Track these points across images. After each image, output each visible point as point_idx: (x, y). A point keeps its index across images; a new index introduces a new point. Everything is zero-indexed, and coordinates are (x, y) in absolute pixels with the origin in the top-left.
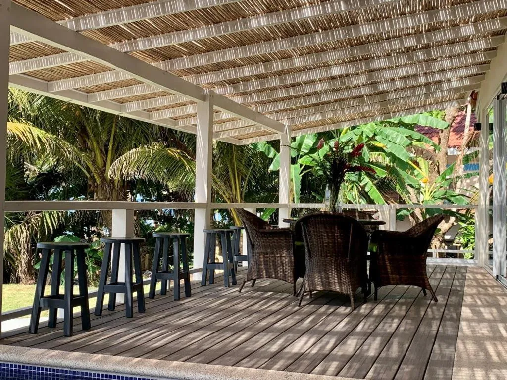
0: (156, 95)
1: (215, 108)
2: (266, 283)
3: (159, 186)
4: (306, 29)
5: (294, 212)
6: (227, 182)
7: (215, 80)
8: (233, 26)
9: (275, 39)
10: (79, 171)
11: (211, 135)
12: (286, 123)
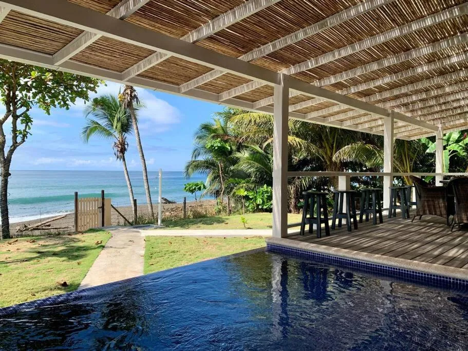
0: (360, 116)
1: (395, 120)
2: (429, 217)
3: (361, 165)
4: (454, 69)
5: (446, 178)
6: (401, 162)
7: (395, 104)
8: (406, 74)
9: (433, 77)
10: (318, 159)
11: (393, 135)
12: (440, 126)
